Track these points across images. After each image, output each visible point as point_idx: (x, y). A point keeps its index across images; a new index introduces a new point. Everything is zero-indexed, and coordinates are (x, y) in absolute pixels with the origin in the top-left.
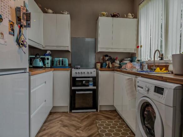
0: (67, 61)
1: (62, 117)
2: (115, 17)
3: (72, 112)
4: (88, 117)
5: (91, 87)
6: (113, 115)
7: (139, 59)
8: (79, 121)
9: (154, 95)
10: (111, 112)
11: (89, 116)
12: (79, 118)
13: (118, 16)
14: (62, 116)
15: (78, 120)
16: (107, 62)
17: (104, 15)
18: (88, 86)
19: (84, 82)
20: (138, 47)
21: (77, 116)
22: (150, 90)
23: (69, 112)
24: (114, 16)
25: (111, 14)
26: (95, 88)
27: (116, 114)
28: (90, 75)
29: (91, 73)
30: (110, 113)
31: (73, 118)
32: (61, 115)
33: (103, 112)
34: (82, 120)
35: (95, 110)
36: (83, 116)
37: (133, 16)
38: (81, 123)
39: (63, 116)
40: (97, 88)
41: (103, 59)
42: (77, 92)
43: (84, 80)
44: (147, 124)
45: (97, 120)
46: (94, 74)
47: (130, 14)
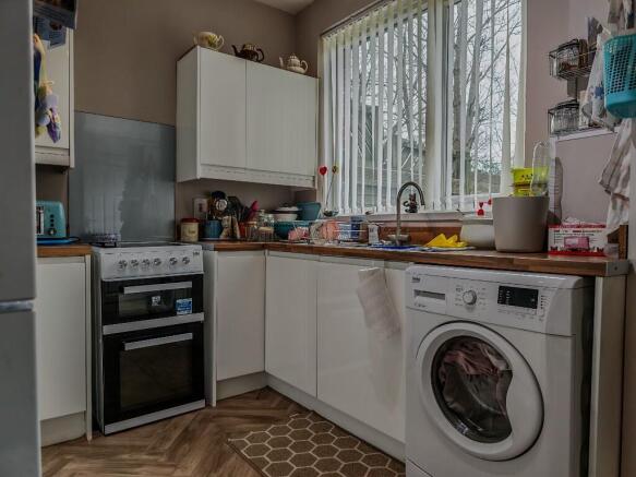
0: (62, 213)
1: (70, 467)
2: (251, 59)
3: (107, 432)
4: (188, 436)
5: (185, 316)
6: (273, 405)
7: (329, 209)
8: (162, 459)
9: (500, 311)
10: (258, 398)
11: (186, 430)
12: (153, 448)
13: (260, 57)
14: (65, 462)
15: (152, 458)
16: (227, 220)
17: (212, 45)
18: (172, 312)
19: (155, 300)
20: (323, 171)
21: (138, 443)
22: (478, 301)
23: (90, 437)
24: (245, 54)
25: (234, 47)
26: (200, 317)
27: (280, 398)
28: (180, 270)
29: (186, 261)
30: (257, 403)
31: (126, 456)
32: (57, 460)
33: (233, 403)
34: (172, 454)
35: (201, 404)
36: (165, 439)
37: (304, 67)
38: (175, 467)
39: (70, 460)
40: (208, 316)
41: (211, 207)
42: (129, 346)
43: (155, 294)
44: (452, 403)
45: (229, 435)
46: (196, 266)
47: (295, 60)
